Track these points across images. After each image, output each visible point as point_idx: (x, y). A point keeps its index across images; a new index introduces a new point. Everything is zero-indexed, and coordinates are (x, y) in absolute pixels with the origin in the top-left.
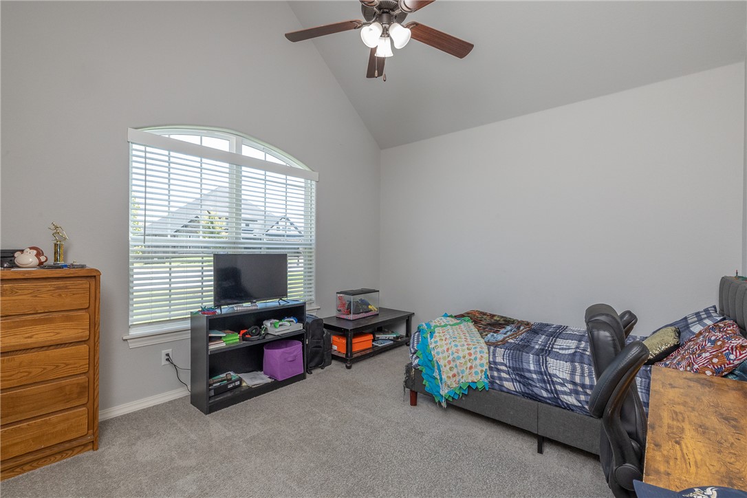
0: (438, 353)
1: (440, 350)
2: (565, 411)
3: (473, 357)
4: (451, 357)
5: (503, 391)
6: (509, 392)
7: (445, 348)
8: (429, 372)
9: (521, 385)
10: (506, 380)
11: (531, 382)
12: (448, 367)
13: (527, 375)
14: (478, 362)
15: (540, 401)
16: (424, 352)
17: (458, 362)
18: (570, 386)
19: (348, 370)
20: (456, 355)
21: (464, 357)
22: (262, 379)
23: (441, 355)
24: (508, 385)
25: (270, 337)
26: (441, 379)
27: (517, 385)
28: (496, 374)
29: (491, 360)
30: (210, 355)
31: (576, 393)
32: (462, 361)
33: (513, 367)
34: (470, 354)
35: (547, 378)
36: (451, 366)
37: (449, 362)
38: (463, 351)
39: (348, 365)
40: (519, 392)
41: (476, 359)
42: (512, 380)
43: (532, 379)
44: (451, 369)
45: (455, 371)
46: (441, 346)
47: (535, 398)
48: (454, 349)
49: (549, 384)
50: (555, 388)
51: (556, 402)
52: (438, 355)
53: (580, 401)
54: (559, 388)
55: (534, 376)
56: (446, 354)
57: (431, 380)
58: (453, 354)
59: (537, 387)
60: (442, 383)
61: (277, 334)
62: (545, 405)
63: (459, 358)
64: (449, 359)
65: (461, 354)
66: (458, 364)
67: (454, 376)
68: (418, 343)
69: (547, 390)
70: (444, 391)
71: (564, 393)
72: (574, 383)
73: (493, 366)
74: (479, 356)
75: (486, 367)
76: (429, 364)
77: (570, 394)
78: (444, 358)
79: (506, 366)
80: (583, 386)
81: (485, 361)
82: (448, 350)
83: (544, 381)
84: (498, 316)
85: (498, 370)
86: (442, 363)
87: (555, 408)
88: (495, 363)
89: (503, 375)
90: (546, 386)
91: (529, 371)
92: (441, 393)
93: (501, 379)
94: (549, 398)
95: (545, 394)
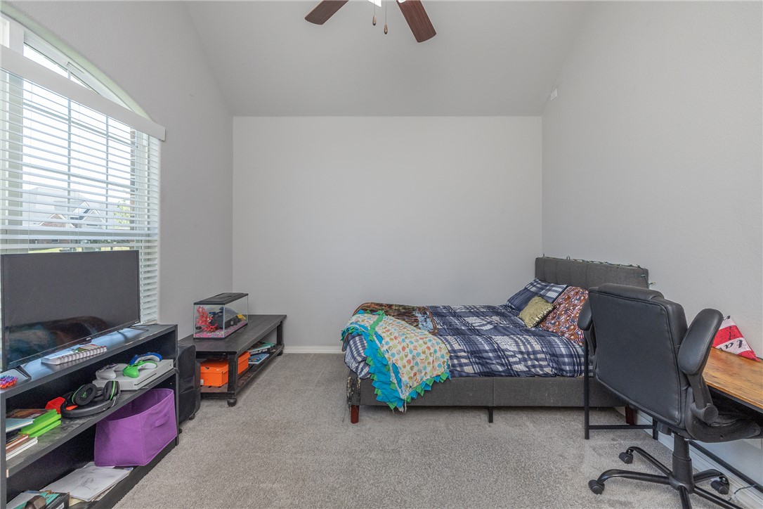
0: (393, 355)
1: (394, 351)
2: (515, 378)
3: (432, 351)
4: (410, 356)
5: (463, 376)
6: (468, 375)
7: (400, 347)
8: (383, 378)
9: (480, 366)
10: (466, 365)
11: (488, 361)
12: (408, 368)
13: (485, 355)
14: (438, 354)
15: (495, 375)
16: (375, 357)
17: (418, 360)
18: (520, 356)
19: (233, 409)
20: (415, 352)
21: (424, 353)
22: (113, 476)
23: (397, 357)
24: (468, 369)
25: (127, 397)
26: (400, 381)
27: (476, 367)
28: (456, 362)
29: (450, 349)
30: (9, 480)
31: (525, 360)
32: (423, 356)
33: (471, 351)
34: (429, 348)
35: (500, 353)
36: (411, 365)
37: (409, 362)
38: (421, 346)
39: (232, 401)
40: (478, 373)
41: (435, 351)
42: (471, 364)
43: (490, 358)
44: (412, 368)
45: (415, 369)
46: (395, 346)
47: (492, 374)
48: (411, 346)
49: (504, 359)
50: (508, 360)
51: (510, 373)
52: (394, 357)
53: (527, 367)
54: (511, 360)
55: (491, 355)
56: (402, 354)
57: (385, 386)
58: (411, 352)
59: (493, 364)
60: (400, 387)
61: (136, 388)
62: (499, 378)
63: (418, 354)
64: (408, 358)
65: (420, 350)
66: (419, 361)
67: (415, 374)
68: (364, 349)
69: (502, 365)
70: (405, 395)
71: (516, 363)
72: (522, 353)
73: (454, 354)
74: (437, 348)
75: (447, 357)
76: (384, 370)
77: (519, 363)
78: (402, 359)
79: (465, 352)
80: (528, 353)
81: (444, 351)
82: (404, 349)
83: (499, 357)
84: (396, 305)
85: (458, 357)
86: (399, 364)
87: (507, 378)
88: (454, 351)
89: (463, 361)
90: (502, 361)
91: (486, 352)
92: (402, 397)
93: (461, 365)
94: (503, 371)
95: (500, 369)
